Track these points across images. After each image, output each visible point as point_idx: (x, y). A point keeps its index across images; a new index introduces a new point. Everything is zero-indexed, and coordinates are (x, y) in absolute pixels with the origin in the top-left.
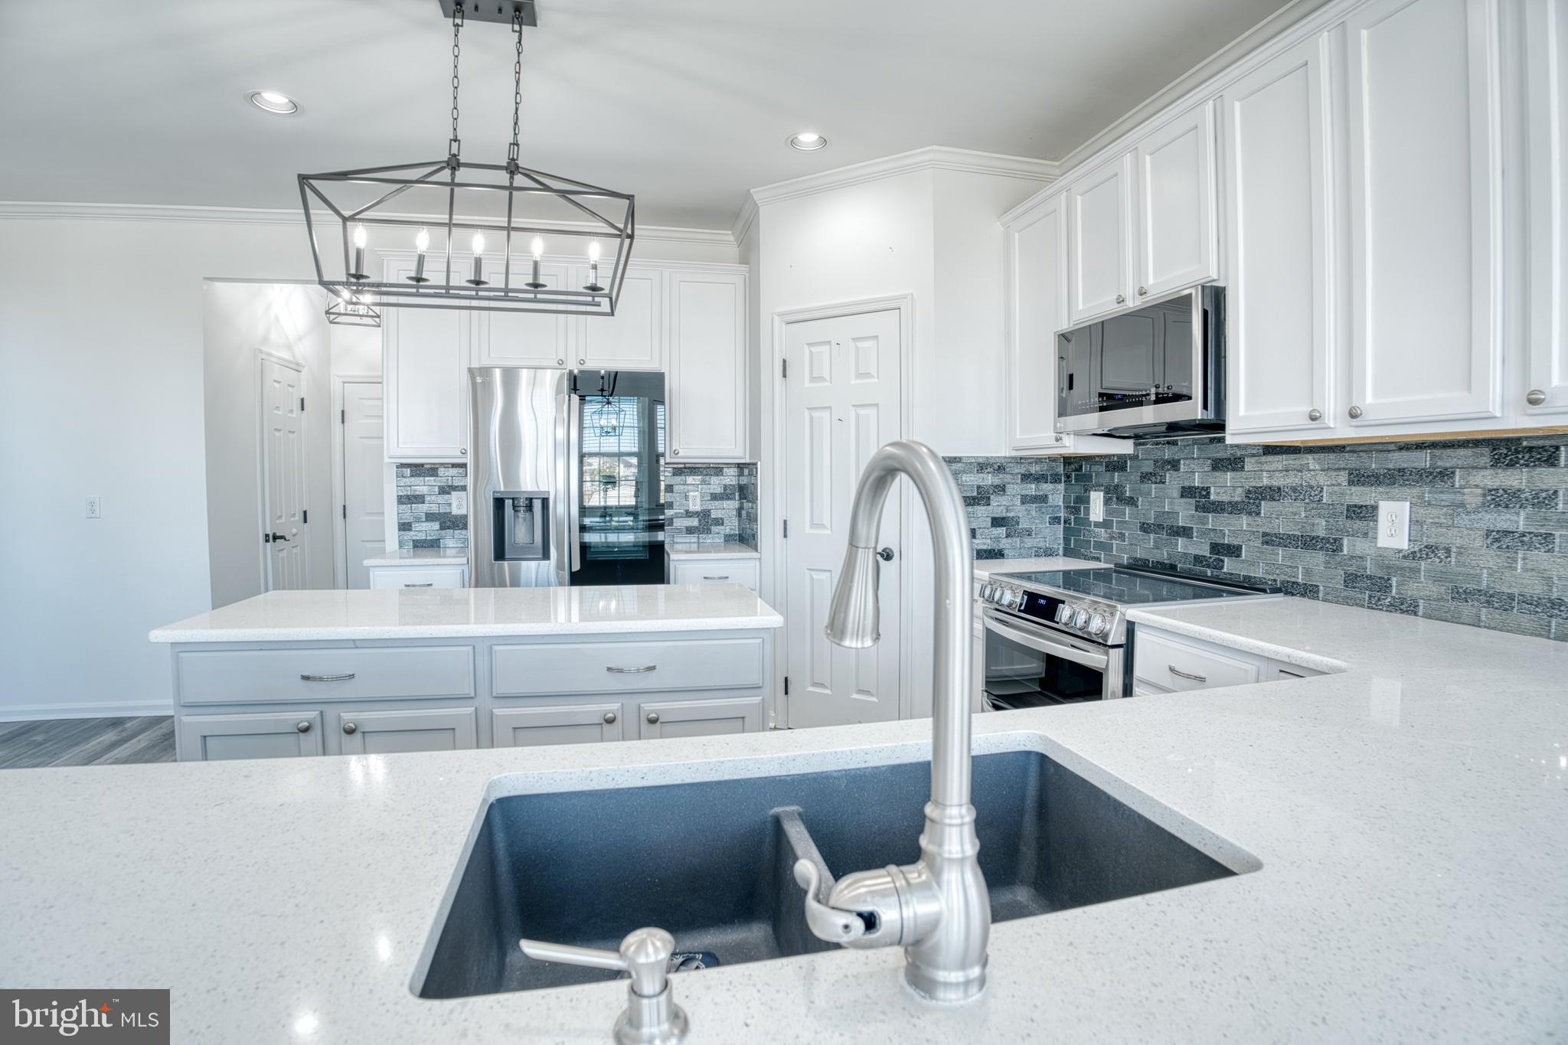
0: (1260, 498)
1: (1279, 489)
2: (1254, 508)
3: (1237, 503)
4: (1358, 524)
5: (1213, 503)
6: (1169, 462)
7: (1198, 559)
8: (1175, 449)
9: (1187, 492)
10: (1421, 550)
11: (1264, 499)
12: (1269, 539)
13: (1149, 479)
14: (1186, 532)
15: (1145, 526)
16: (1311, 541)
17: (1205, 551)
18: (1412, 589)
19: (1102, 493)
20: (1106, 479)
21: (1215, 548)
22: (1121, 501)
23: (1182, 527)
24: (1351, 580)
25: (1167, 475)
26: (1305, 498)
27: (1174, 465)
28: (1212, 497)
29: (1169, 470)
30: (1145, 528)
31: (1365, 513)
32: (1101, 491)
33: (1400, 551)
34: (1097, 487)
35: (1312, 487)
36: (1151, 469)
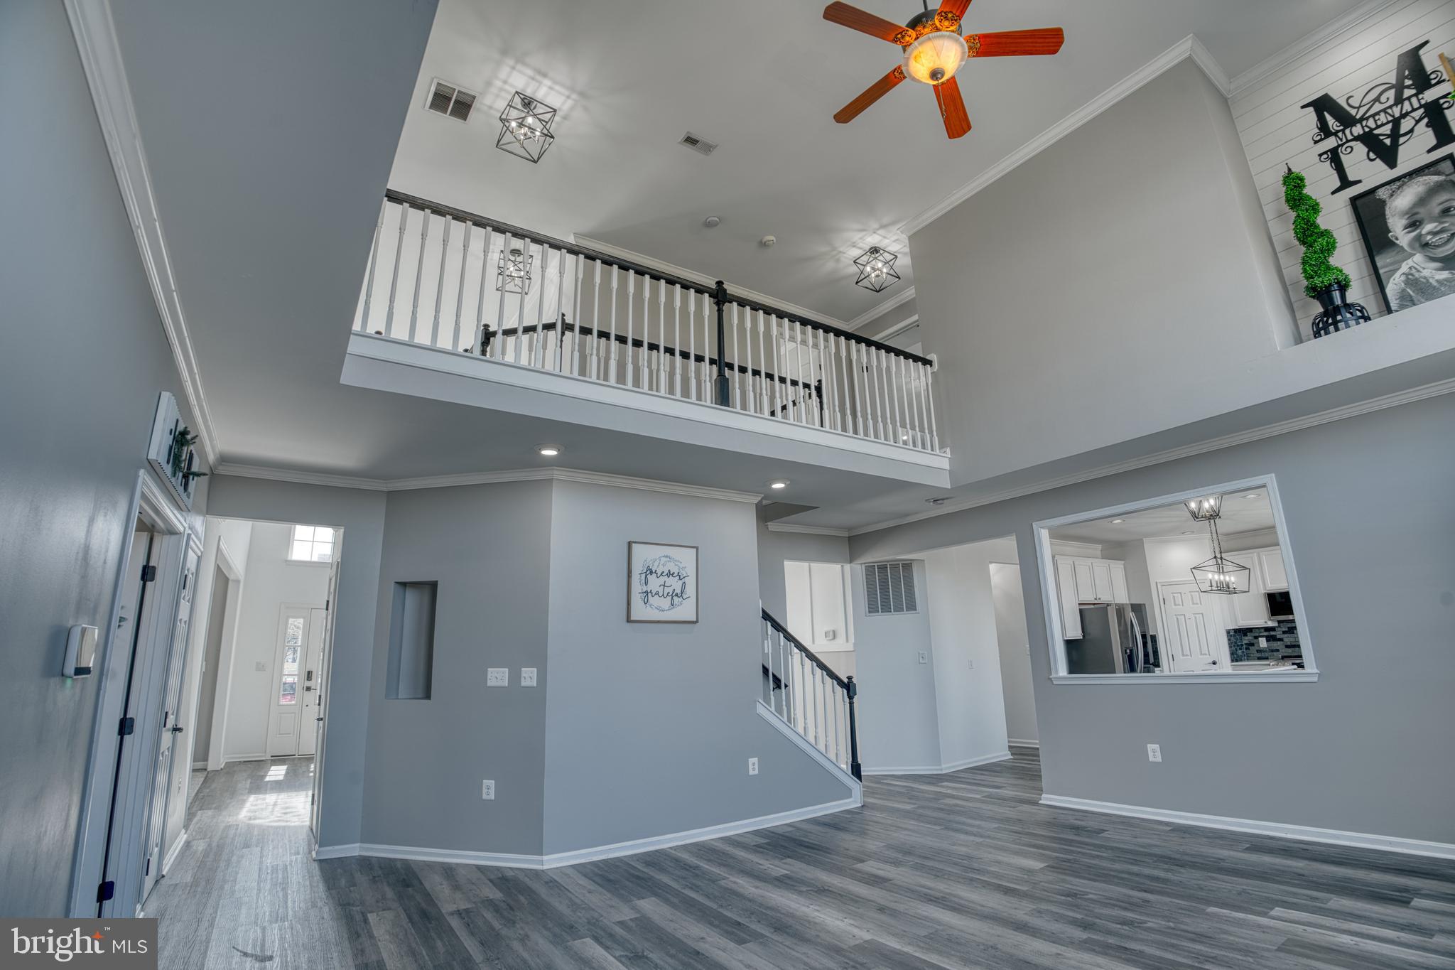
36: (1287, 630)
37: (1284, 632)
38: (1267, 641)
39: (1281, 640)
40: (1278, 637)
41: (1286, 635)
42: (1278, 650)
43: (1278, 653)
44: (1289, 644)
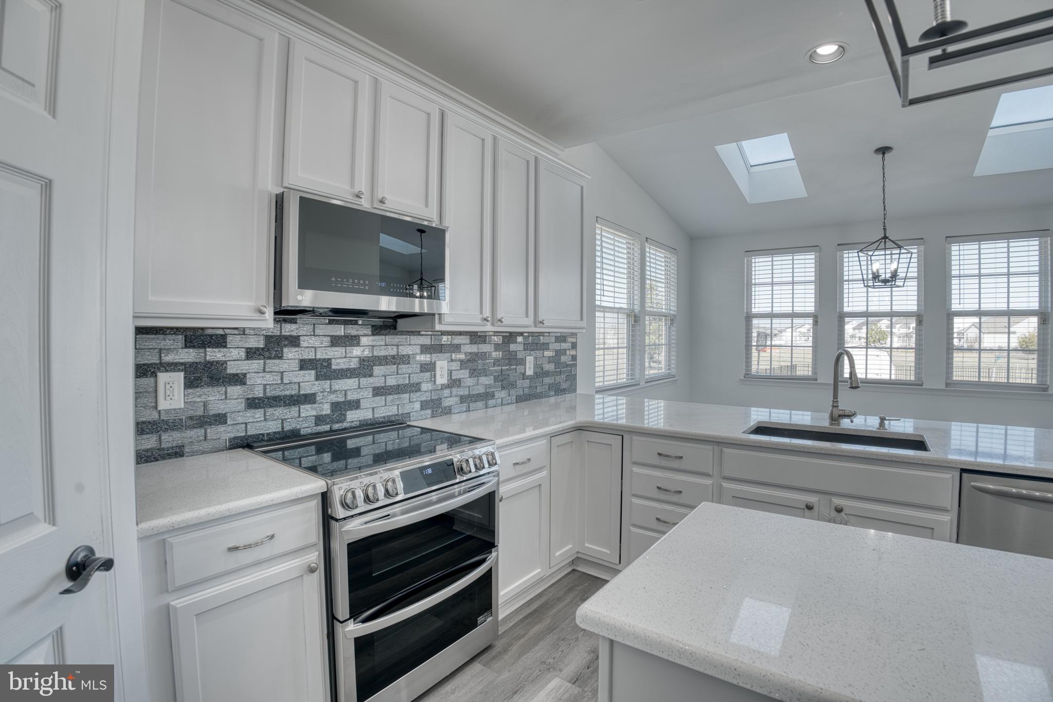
0: (372, 364)
1: (384, 356)
2: (368, 372)
3: (354, 369)
4: (428, 375)
5: (335, 371)
6: (286, 338)
7: (319, 419)
8: (294, 326)
9: (304, 365)
10: (451, 383)
11: (374, 365)
12: (378, 391)
13: (260, 354)
14: (310, 399)
15: (257, 401)
16: (404, 388)
17: (326, 409)
18: (447, 403)
19: (182, 374)
20: (190, 355)
21: (335, 406)
22: (218, 380)
23: (304, 395)
24: (424, 405)
25: (285, 350)
26: (400, 362)
27: (294, 341)
28: (334, 367)
29: (286, 346)
30: (253, 404)
31: (429, 368)
32: (179, 370)
33: (444, 385)
34: (172, 367)
35: (403, 356)
36: (261, 345)
37: (251, 354)
38: (190, 384)
39: (239, 379)
40: (232, 369)
41: (256, 364)
42: (221, 419)
43: (222, 428)
44: (258, 393)
